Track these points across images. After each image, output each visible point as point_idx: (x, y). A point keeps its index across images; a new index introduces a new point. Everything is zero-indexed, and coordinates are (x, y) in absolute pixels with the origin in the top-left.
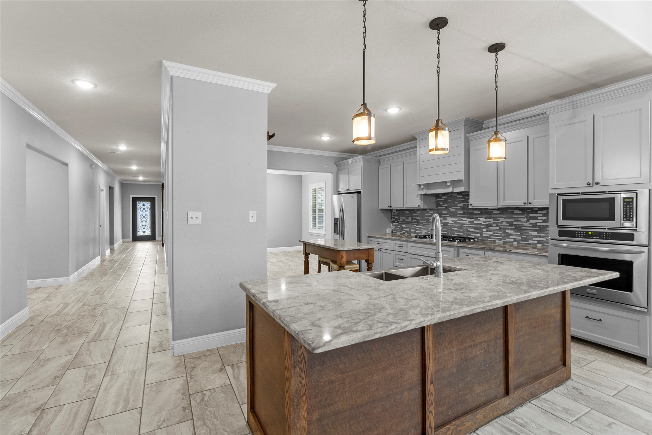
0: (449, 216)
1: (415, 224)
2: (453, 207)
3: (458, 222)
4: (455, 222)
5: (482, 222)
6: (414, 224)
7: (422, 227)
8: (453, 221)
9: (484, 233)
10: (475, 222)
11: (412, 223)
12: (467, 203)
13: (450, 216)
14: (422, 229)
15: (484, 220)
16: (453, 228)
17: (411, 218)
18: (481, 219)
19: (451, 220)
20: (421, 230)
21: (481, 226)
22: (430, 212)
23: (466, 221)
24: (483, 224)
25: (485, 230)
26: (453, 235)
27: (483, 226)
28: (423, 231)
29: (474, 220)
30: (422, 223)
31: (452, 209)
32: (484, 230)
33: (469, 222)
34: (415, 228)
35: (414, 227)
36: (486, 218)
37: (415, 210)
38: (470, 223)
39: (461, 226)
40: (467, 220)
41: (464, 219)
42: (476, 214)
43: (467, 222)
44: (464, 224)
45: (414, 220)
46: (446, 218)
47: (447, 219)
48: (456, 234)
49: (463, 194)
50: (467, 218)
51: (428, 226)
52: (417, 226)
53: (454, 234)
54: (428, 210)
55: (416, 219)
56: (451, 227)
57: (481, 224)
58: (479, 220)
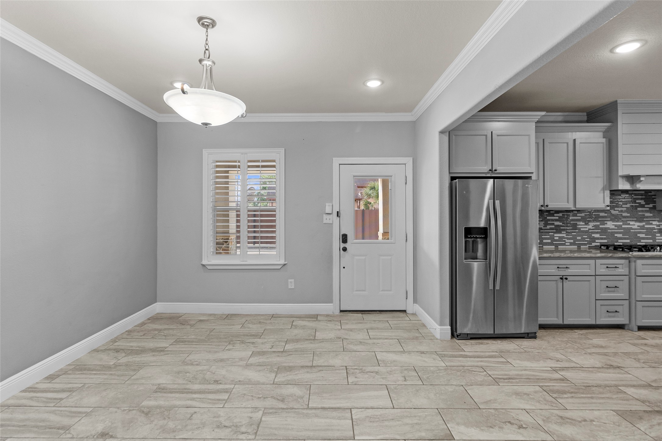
0: (609, 219)
1: (552, 232)
2: (616, 209)
3: (623, 226)
4: (619, 227)
5: (655, 226)
6: (550, 232)
7: (564, 235)
8: (616, 226)
9: (657, 238)
10: (646, 226)
11: (545, 231)
12: (635, 203)
13: (612, 220)
14: (565, 238)
15: (658, 223)
16: (616, 235)
17: (544, 224)
18: (654, 223)
19: (613, 225)
20: (564, 240)
21: (654, 231)
22: (578, 215)
23: (635, 225)
24: (656, 228)
25: (659, 235)
26: (616, 244)
27: (656, 231)
28: (567, 241)
29: (644, 223)
30: (564, 230)
31: (615, 210)
32: (657, 235)
33: (638, 226)
34: (552, 238)
35: (549, 237)
36: (659, 221)
37: (551, 212)
38: (639, 228)
39: (627, 232)
40: (635, 223)
41: (631, 223)
42: (647, 217)
43: (636, 227)
44: (632, 229)
45: (548, 227)
46: (605, 222)
47: (606, 224)
48: (620, 242)
49: (630, 192)
50: (636, 221)
51: (575, 234)
52: (555, 235)
53: (617, 242)
54: (576, 212)
55: (553, 224)
56: (613, 234)
57: (654, 229)
58: (651, 224)
